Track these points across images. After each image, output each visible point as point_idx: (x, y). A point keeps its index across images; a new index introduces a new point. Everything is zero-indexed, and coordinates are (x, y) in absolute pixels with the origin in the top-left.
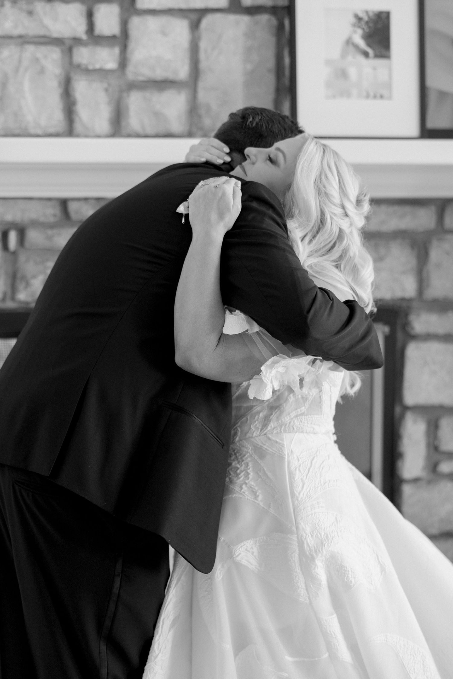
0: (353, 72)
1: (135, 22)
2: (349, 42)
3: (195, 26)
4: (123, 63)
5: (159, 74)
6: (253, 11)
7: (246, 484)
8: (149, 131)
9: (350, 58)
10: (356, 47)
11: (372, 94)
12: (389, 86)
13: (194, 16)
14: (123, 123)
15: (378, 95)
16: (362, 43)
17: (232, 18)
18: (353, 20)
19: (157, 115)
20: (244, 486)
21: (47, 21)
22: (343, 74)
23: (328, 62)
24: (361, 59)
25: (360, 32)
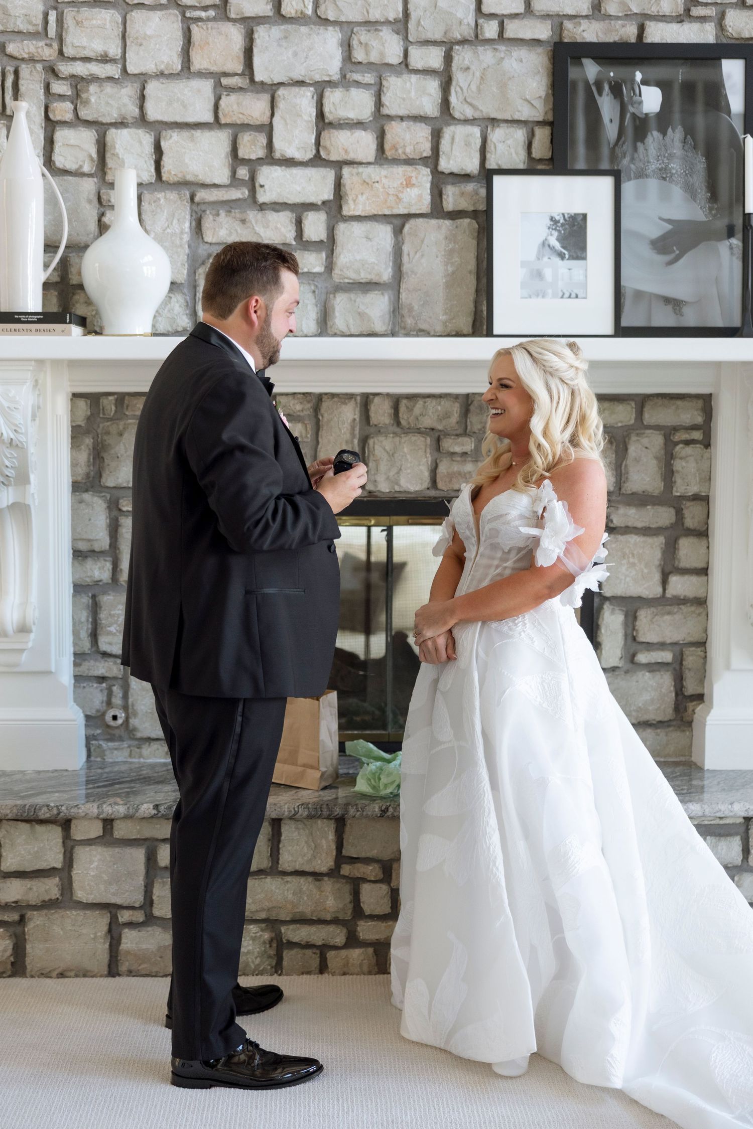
0: (548, 273)
1: (342, 228)
2: (545, 244)
3: (398, 231)
4: (330, 267)
5: (364, 277)
6: (455, 215)
7: (524, 631)
8: (354, 331)
9: (546, 259)
10: (552, 248)
11: (567, 295)
12: (585, 286)
13: (397, 222)
14: (329, 323)
15: (573, 295)
16: (557, 245)
17: (434, 222)
18: (549, 223)
19: (361, 315)
20: (522, 633)
21: (260, 229)
22: (539, 275)
23: (524, 264)
24: (557, 260)
25: (556, 234)
